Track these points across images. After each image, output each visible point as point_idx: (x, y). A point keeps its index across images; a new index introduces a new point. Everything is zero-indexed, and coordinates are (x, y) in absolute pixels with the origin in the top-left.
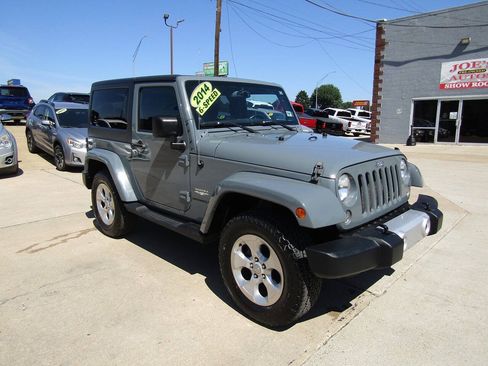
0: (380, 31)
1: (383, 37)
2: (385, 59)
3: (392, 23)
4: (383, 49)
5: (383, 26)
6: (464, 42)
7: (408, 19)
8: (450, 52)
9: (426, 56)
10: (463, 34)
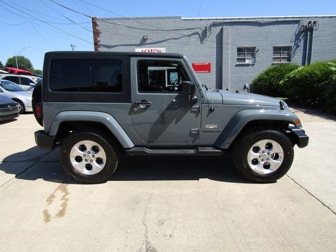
0: (95, 24)
1: (97, 28)
2: (101, 43)
3: (102, 20)
4: (99, 36)
5: (97, 21)
6: (146, 37)
7: (112, 19)
8: (139, 43)
9: (126, 43)
10: (144, 33)
